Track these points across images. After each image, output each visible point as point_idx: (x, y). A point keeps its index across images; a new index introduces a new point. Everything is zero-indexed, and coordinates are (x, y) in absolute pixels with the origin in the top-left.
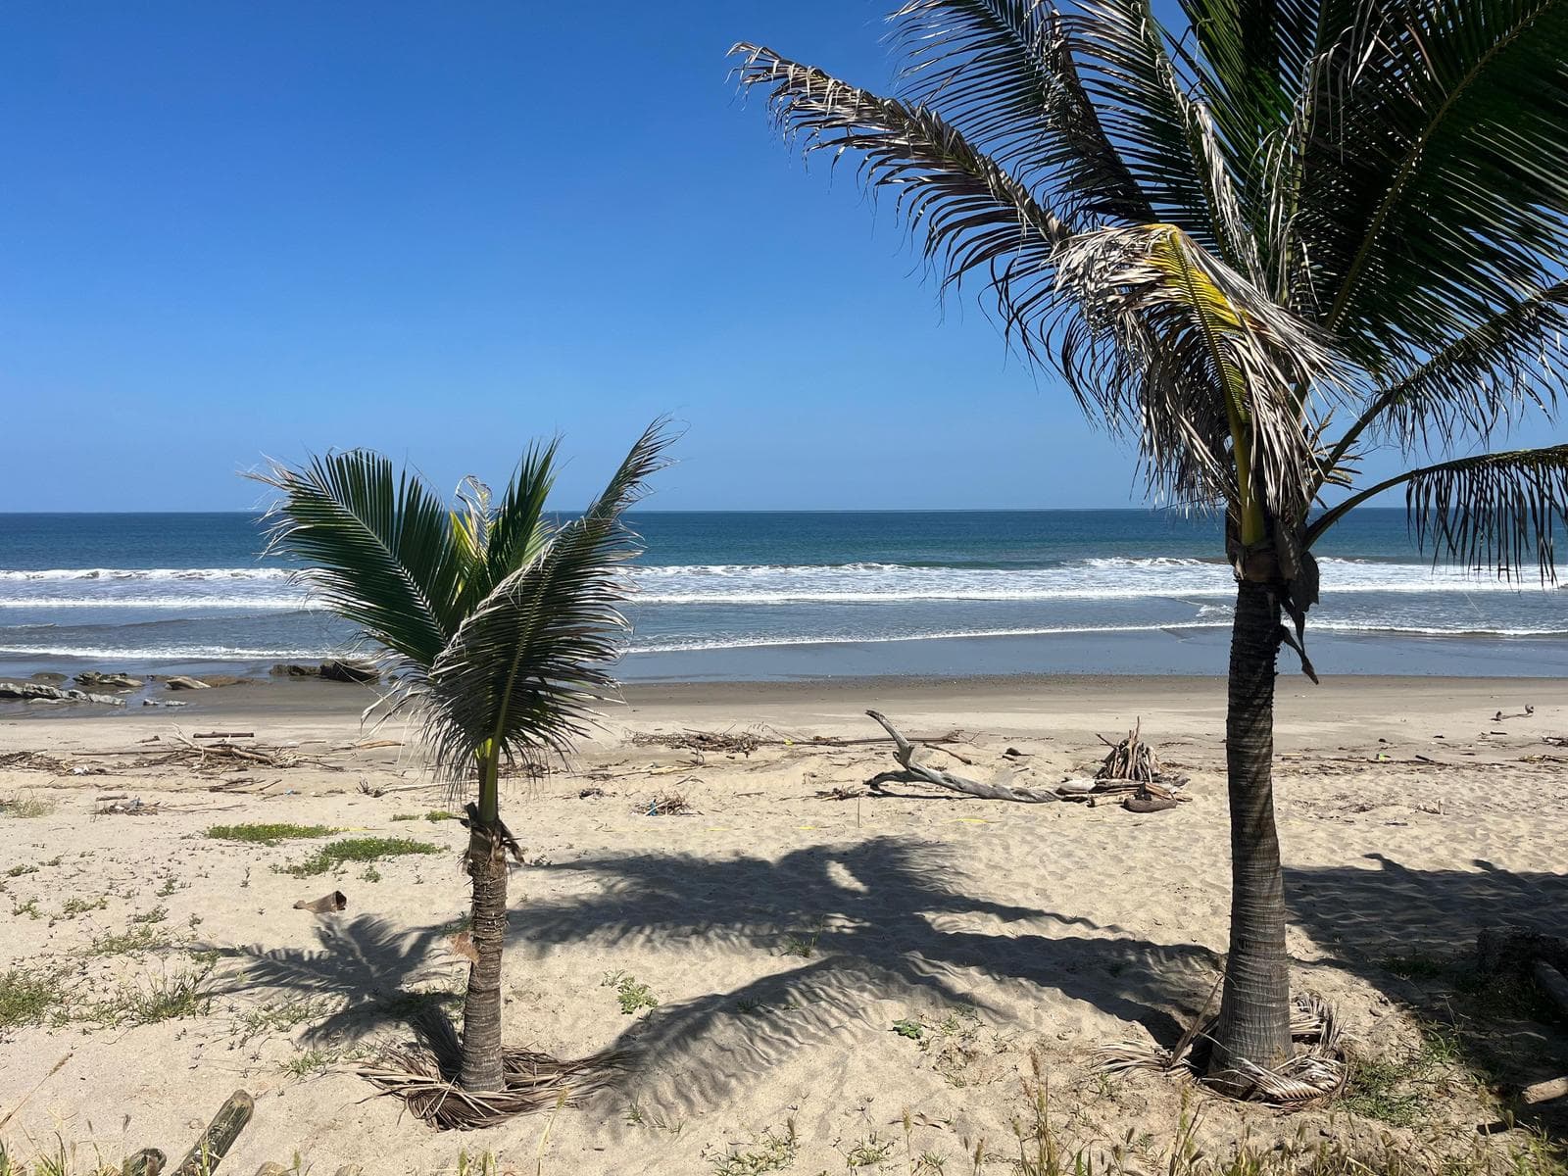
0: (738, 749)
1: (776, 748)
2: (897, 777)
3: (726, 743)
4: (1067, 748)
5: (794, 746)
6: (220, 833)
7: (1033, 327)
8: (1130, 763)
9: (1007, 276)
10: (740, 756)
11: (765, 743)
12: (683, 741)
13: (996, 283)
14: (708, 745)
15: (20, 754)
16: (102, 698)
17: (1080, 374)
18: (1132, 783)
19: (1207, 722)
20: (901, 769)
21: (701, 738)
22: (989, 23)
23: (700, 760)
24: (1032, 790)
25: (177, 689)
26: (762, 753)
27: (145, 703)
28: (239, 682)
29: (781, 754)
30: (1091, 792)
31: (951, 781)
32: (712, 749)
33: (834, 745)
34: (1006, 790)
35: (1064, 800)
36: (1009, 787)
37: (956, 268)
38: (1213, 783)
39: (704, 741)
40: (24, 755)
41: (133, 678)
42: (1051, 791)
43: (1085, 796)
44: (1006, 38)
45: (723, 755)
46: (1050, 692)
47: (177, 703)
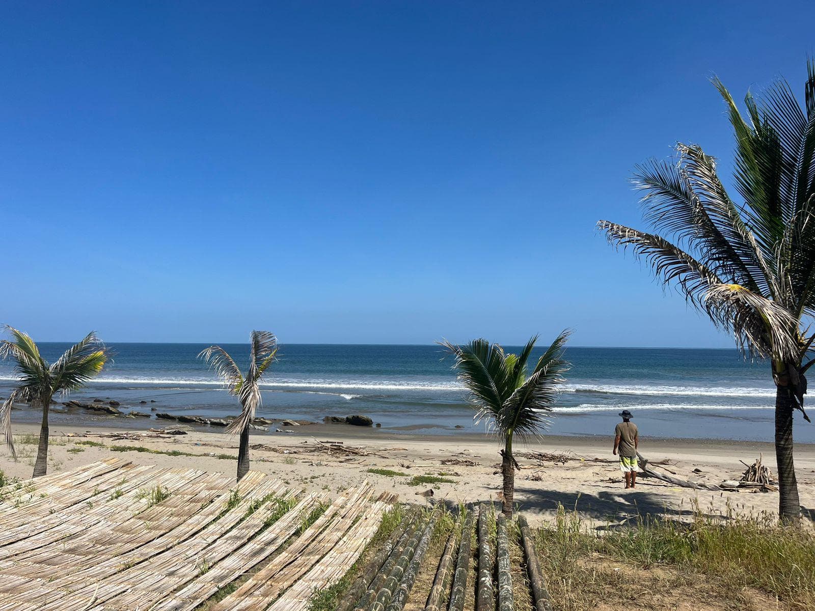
0: (559, 461)
1: (577, 462)
2: (640, 475)
3: (552, 458)
4: (726, 471)
5: (585, 462)
6: (371, 471)
7: (695, 297)
8: (757, 475)
9: (685, 280)
10: (560, 464)
11: (571, 459)
12: (532, 456)
13: (681, 282)
14: (544, 458)
15: (259, 445)
16: (259, 428)
17: (713, 312)
18: (759, 484)
19: (806, 464)
20: (642, 471)
21: (540, 455)
22: (676, 197)
23: (542, 464)
24: (707, 484)
25: (287, 425)
26: (570, 464)
27: (277, 431)
28: (311, 424)
29: (580, 464)
30: (737, 487)
31: (666, 478)
32: (546, 460)
33: (606, 462)
34: (694, 484)
35: (723, 490)
36: (695, 483)
37: (667, 278)
38: (802, 488)
39: (542, 457)
40: (260, 445)
41: (268, 420)
42: (717, 485)
43: (734, 489)
44: (682, 202)
45: (552, 463)
46: (720, 448)
47: (290, 431)
